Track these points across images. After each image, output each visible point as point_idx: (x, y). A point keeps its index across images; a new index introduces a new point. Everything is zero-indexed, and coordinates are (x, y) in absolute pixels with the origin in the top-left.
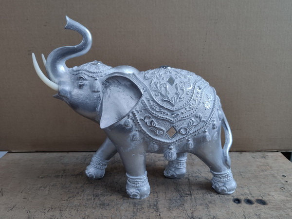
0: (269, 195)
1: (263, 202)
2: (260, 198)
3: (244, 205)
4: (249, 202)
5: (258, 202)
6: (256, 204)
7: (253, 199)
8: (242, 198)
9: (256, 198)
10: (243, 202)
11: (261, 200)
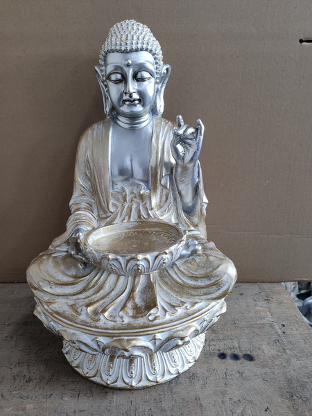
0: (259, 348)
1: (250, 358)
2: (249, 353)
3: (229, 360)
4: (235, 357)
5: (244, 358)
6: (242, 360)
7: (240, 354)
8: (229, 352)
9: (244, 353)
10: (228, 358)
11: (249, 355)
